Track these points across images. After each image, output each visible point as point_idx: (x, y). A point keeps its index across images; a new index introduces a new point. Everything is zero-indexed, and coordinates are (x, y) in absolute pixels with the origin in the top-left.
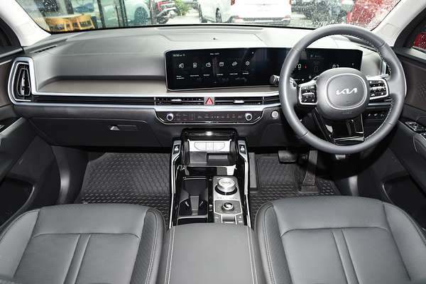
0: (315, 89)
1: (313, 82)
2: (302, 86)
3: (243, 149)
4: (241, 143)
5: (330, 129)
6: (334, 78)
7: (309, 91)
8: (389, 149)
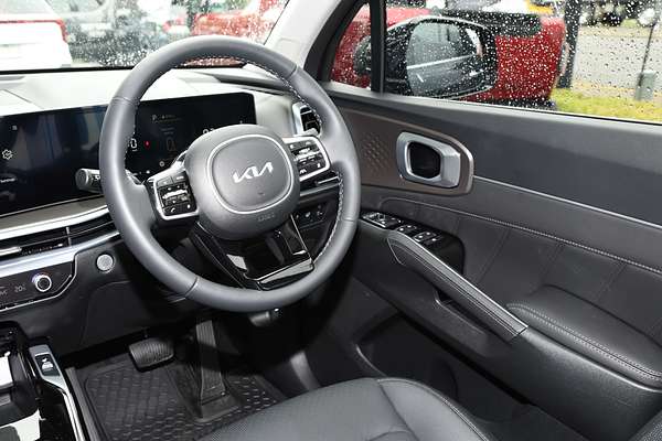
0: (186, 182)
1: (177, 166)
2: (158, 179)
3: (47, 366)
4: (38, 351)
5: (239, 262)
6: (221, 150)
7: (174, 189)
8: (353, 280)
